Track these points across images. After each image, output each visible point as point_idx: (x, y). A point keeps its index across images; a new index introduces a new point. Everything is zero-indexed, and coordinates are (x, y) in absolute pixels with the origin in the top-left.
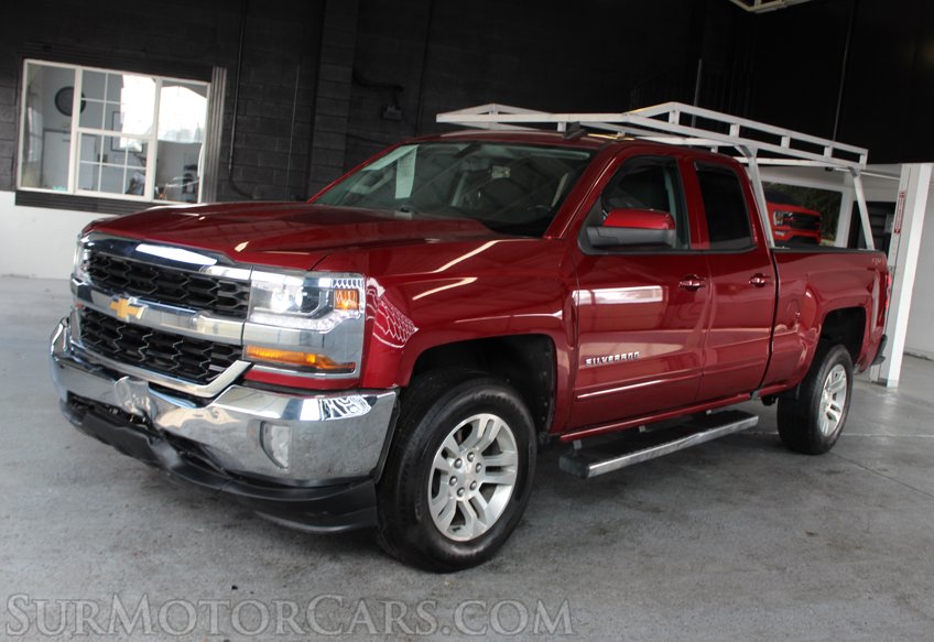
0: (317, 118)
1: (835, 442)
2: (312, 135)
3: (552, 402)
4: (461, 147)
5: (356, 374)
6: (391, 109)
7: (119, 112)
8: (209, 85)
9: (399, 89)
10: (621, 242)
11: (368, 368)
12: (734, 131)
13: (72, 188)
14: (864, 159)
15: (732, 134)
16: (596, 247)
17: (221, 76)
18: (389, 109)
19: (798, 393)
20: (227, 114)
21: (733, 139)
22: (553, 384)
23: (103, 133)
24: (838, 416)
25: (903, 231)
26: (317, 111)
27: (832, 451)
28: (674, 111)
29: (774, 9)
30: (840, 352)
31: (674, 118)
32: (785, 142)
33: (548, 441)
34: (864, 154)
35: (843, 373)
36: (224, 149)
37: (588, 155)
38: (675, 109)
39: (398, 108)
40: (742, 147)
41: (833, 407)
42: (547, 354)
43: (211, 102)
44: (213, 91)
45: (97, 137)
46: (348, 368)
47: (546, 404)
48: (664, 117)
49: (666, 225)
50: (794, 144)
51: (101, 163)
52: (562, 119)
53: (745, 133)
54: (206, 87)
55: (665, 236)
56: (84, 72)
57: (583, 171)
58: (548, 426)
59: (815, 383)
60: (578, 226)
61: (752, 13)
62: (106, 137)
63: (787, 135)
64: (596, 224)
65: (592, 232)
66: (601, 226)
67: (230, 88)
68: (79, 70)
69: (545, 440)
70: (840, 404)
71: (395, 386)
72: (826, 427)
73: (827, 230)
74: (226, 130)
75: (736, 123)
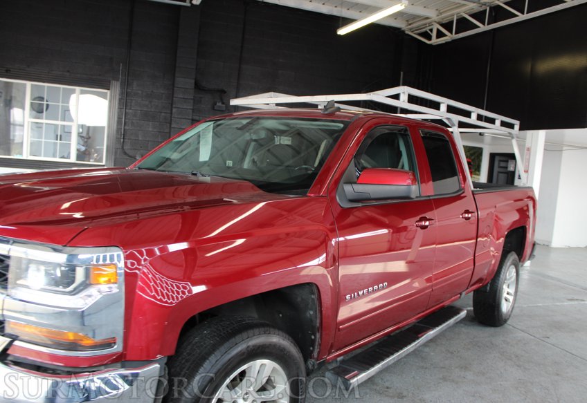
0: (174, 110)
1: (510, 316)
2: (171, 120)
3: (318, 335)
4: (245, 122)
5: (118, 348)
6: (219, 104)
7: (69, 110)
8: (108, 92)
9: (223, 92)
10: (372, 197)
11: (130, 342)
12: (443, 108)
13: (26, 155)
14: (517, 127)
15: (442, 110)
16: (352, 201)
17: (116, 86)
18: (218, 104)
19: (488, 288)
20: (120, 108)
21: (442, 114)
22: (318, 321)
23: (60, 123)
24: (511, 298)
25: (530, 172)
26: (174, 106)
27: (509, 322)
28: (404, 93)
29: (444, 42)
30: (513, 257)
31: (404, 98)
32: (474, 116)
33: (316, 367)
34: (517, 123)
35: (514, 270)
36: (118, 130)
37: (342, 125)
38: (404, 91)
39: (223, 103)
40: (448, 119)
41: (508, 294)
42: (313, 297)
43: (110, 101)
44: (111, 95)
45: (56, 126)
46: (109, 344)
47: (313, 337)
48: (396, 97)
49: (409, 181)
50: (480, 117)
51: (59, 141)
52: (321, 100)
53: (451, 109)
54: (106, 93)
55: (409, 191)
56: (32, 85)
57: (338, 137)
58: (315, 355)
59: (499, 280)
60: (337, 183)
61: (431, 45)
62: (61, 125)
63: (475, 111)
64: (350, 182)
65: (348, 188)
66: (355, 183)
67: (122, 94)
68: (29, 84)
69: (313, 365)
70: (512, 291)
71: (159, 357)
72: (505, 307)
73: (476, 170)
74: (119, 118)
75: (445, 102)
